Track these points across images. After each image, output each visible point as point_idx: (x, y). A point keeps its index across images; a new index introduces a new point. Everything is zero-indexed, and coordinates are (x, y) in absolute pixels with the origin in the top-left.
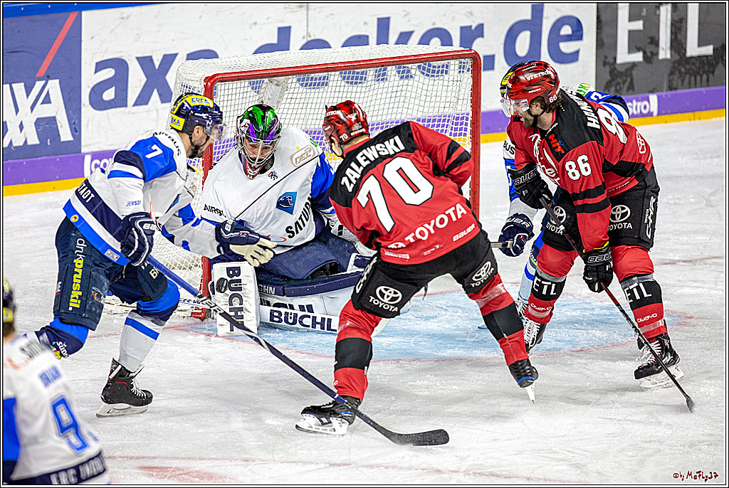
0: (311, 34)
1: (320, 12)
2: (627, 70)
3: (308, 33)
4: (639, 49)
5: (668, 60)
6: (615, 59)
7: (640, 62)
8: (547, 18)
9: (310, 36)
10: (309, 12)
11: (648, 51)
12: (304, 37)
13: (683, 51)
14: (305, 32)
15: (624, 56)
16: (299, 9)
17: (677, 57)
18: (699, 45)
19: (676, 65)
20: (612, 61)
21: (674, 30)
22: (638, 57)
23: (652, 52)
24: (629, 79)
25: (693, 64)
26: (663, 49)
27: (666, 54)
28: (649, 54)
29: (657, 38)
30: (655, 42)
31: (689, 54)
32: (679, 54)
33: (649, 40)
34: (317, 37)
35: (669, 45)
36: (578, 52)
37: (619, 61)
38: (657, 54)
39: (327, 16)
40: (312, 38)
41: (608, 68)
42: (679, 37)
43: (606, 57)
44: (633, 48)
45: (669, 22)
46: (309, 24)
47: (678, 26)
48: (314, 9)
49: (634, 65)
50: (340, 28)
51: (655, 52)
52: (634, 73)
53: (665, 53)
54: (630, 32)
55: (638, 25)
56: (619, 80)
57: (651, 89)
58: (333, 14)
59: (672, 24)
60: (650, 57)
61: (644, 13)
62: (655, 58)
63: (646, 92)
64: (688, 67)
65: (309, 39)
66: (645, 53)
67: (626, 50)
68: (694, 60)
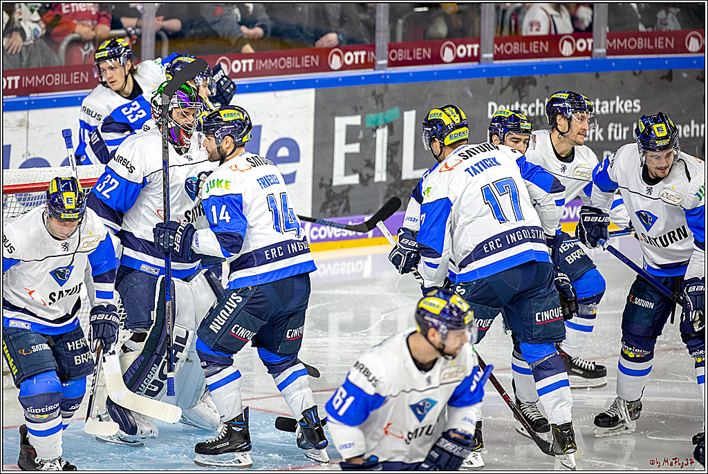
0: (31, 153)
1: (39, 131)
2: (343, 192)
3: (27, 152)
4: (355, 172)
5: (383, 182)
6: (331, 181)
7: (355, 185)
8: (265, 140)
9: (30, 155)
10: (29, 132)
11: (364, 173)
12: (23, 156)
13: (399, 174)
14: (25, 151)
15: (341, 178)
16: (18, 128)
17: (393, 180)
18: (415, 168)
19: (392, 187)
20: (328, 183)
21: (389, 153)
22: (354, 179)
23: (368, 175)
24: (345, 201)
25: (408, 186)
26: (379, 172)
27: (382, 177)
28: (365, 177)
29: (373, 161)
30: (371, 164)
31: (404, 177)
32: (395, 177)
33: (365, 163)
34: (37, 156)
35: (385, 167)
36: (294, 174)
37: (335, 183)
38: (373, 176)
39: (46, 136)
40: (32, 156)
41: (324, 190)
42: (395, 160)
43: (322, 179)
44: (349, 170)
45: (385, 146)
46: (29, 143)
47: (394, 148)
48: (34, 128)
49: (350, 187)
50: (59, 147)
51: (371, 174)
52: (351, 194)
53: (380, 175)
54: (347, 155)
55: (355, 148)
56: (335, 202)
57: (367, 211)
58: (52, 134)
59: (388, 147)
60: (366, 180)
61: (361, 136)
62: (371, 180)
63: (362, 214)
64: (403, 189)
65: (29, 158)
66: (361, 175)
67: (342, 172)
68: (409, 183)
